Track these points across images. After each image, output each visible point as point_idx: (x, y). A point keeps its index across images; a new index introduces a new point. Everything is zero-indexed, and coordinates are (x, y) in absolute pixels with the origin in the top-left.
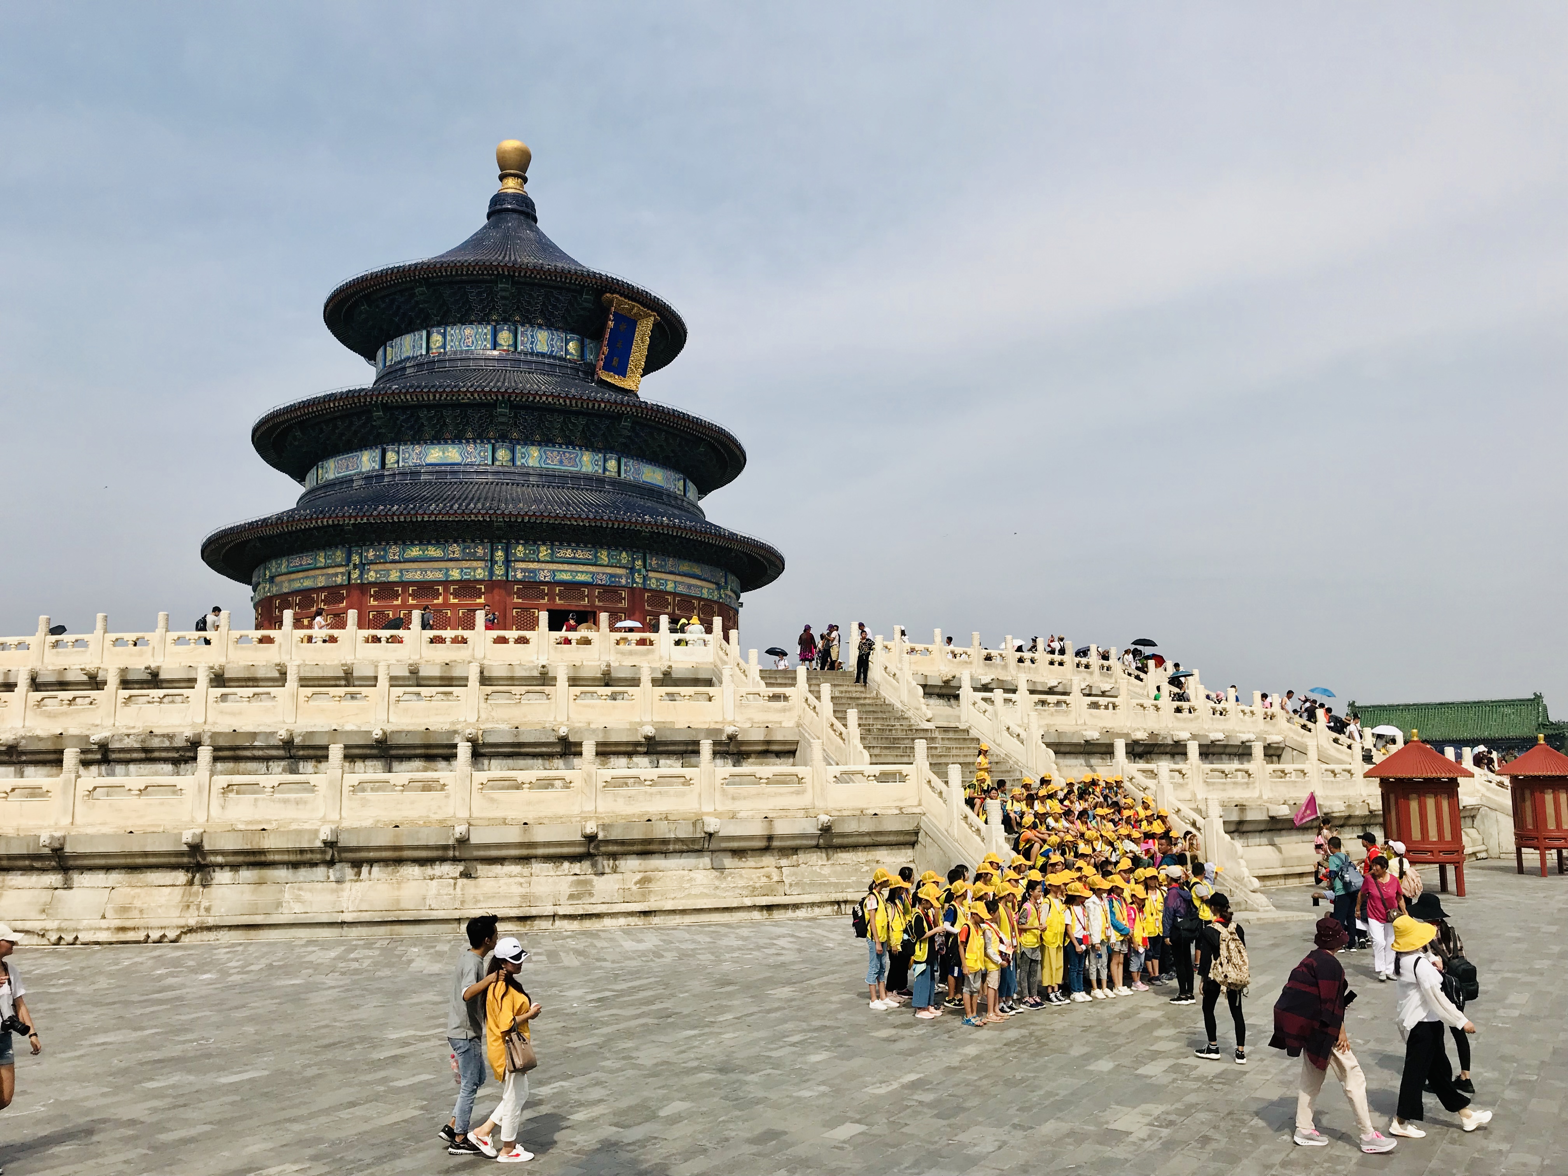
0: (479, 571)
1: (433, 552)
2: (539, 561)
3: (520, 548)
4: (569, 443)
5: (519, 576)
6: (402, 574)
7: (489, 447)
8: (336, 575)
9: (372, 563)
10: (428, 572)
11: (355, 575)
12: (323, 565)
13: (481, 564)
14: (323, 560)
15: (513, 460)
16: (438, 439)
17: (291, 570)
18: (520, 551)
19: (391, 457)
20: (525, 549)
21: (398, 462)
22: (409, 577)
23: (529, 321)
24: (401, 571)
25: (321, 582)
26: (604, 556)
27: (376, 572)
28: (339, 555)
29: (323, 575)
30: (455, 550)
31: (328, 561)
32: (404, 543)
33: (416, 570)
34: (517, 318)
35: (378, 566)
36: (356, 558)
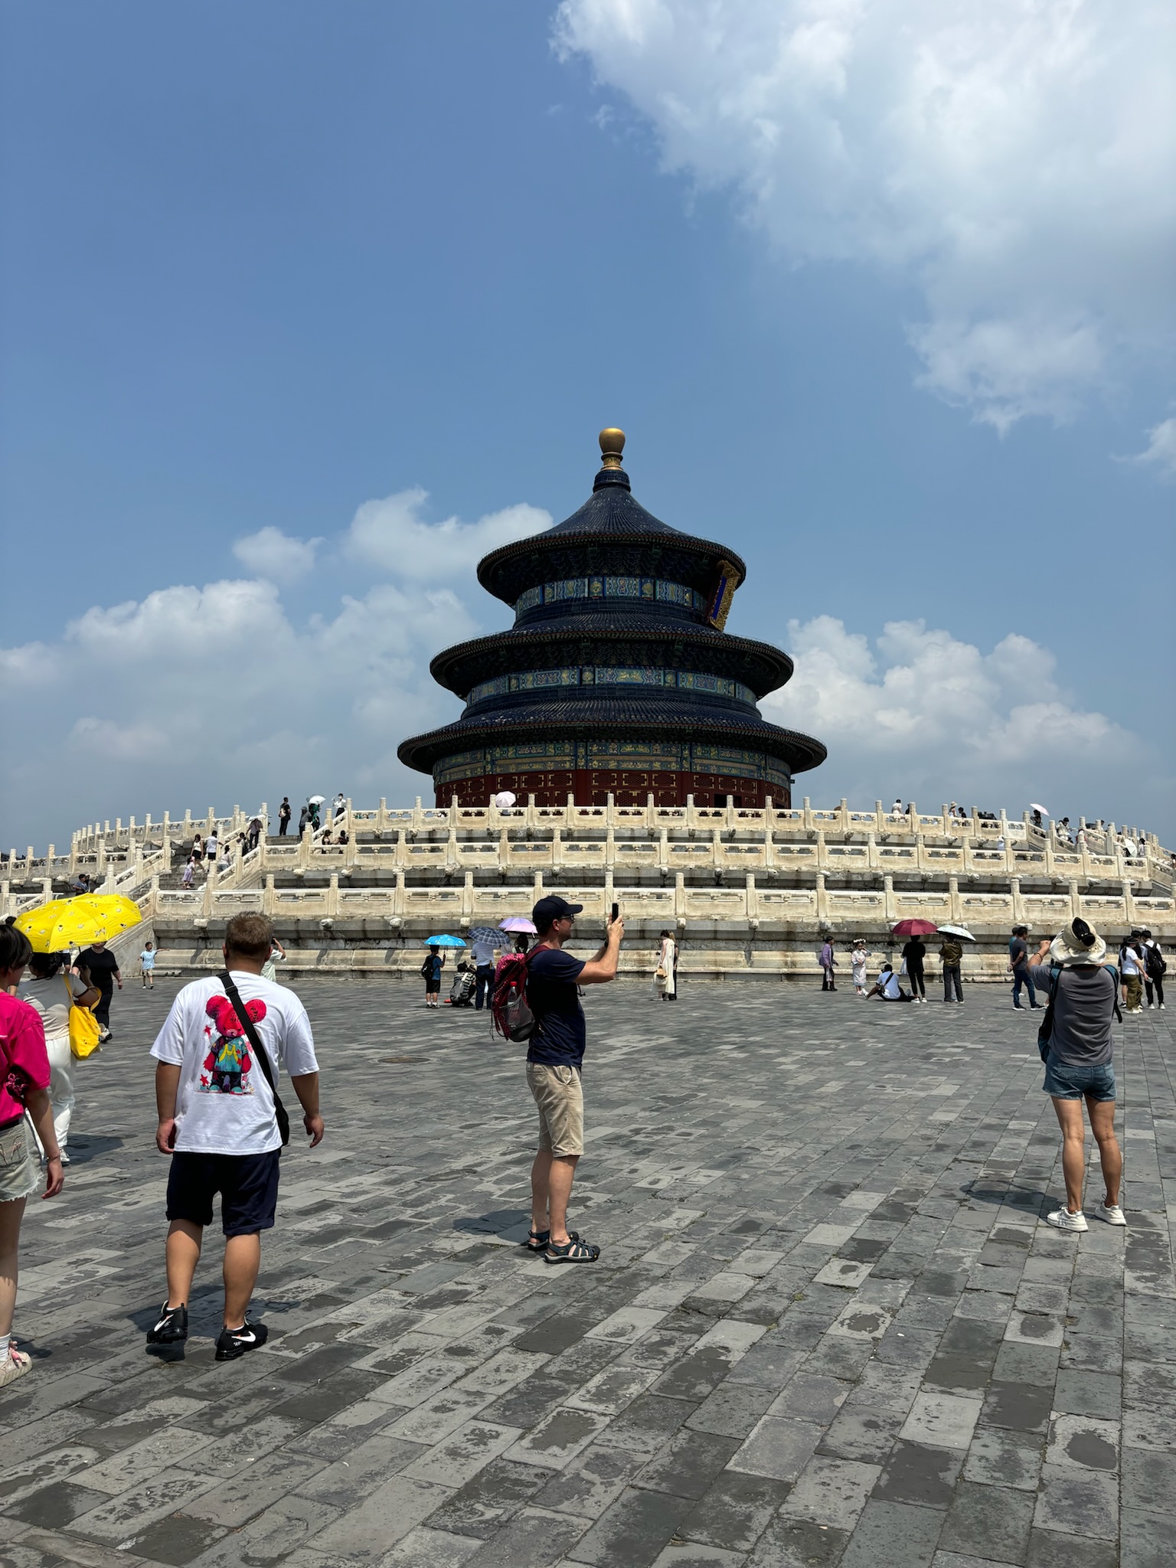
0: (673, 764)
1: (641, 749)
2: (710, 759)
3: (698, 749)
4: (707, 671)
5: (698, 769)
6: (619, 765)
7: (662, 672)
8: (565, 762)
9: (595, 755)
10: (639, 764)
11: (582, 763)
12: (553, 754)
13: (674, 759)
14: (553, 751)
15: (676, 683)
16: (621, 665)
17: (517, 756)
18: (699, 751)
19: (587, 676)
20: (704, 750)
21: (594, 680)
22: (624, 766)
23: (659, 576)
24: (618, 762)
25: (551, 766)
26: (746, 755)
27: (599, 761)
28: (568, 748)
29: (551, 762)
30: (657, 748)
31: (557, 751)
32: (619, 741)
33: (630, 761)
34: (653, 574)
35: (600, 758)
36: (582, 751)
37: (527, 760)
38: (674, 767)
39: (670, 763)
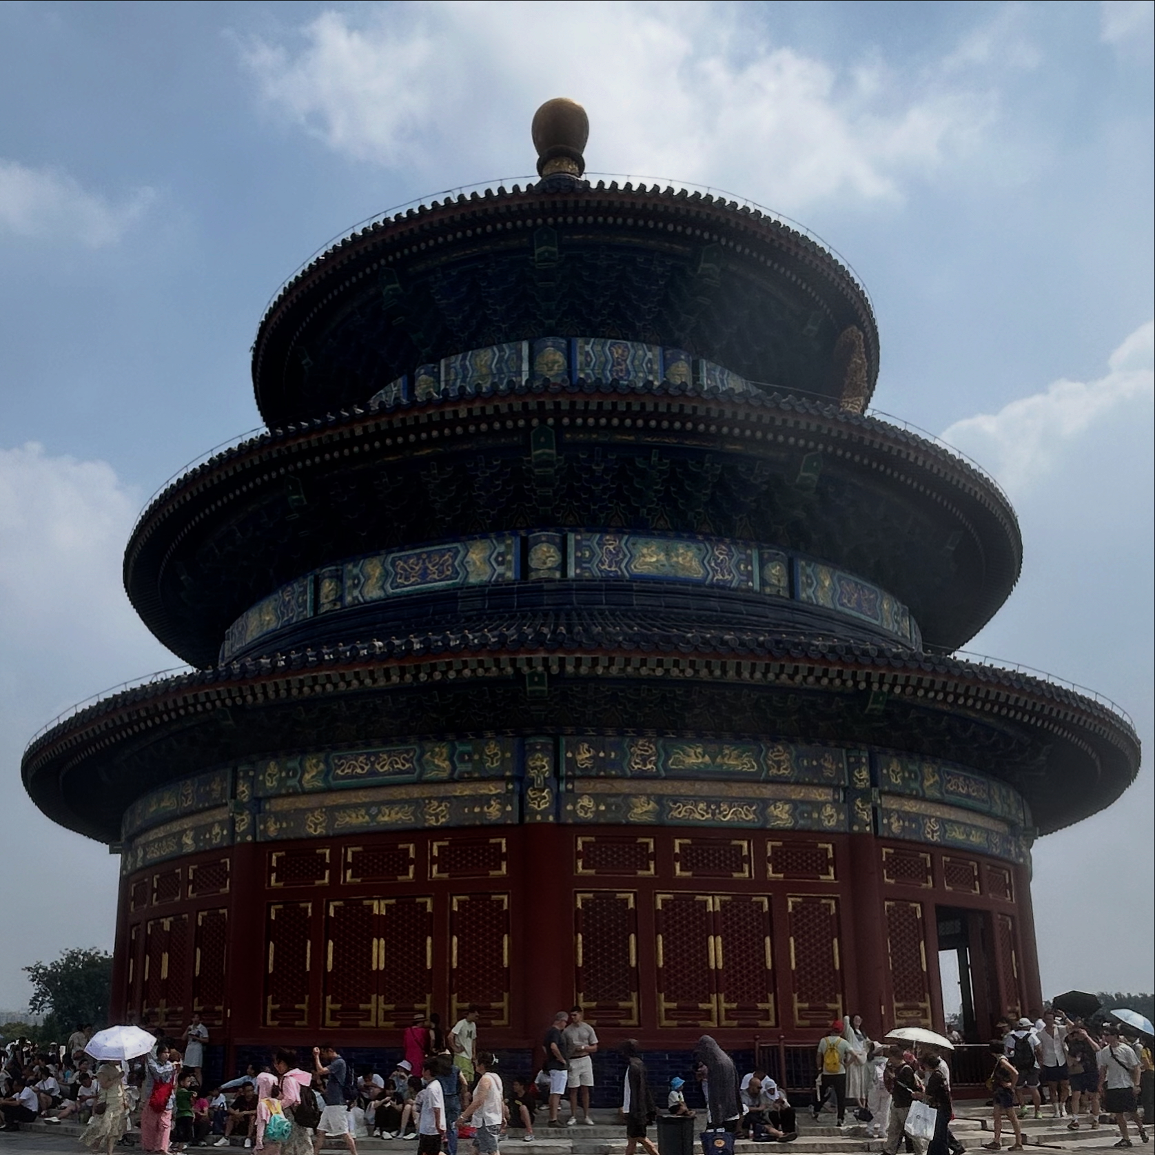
0: (829, 810)
1: (735, 760)
2: (923, 799)
3: (895, 765)
5: (896, 827)
8: (485, 800)
9: (586, 776)
10: (724, 807)
11: (541, 803)
12: (445, 775)
13: (830, 793)
14: (446, 764)
15: (793, 587)
17: (333, 783)
18: (893, 771)
19: (544, 557)
20: (903, 770)
22: (680, 813)
24: (659, 799)
25: (437, 816)
27: (598, 798)
28: (494, 754)
29: (441, 800)
30: (781, 759)
31: (461, 767)
32: (661, 734)
33: (696, 799)
35: (601, 787)
36: (541, 764)
37: (362, 797)
38: (830, 818)
39: (819, 806)
